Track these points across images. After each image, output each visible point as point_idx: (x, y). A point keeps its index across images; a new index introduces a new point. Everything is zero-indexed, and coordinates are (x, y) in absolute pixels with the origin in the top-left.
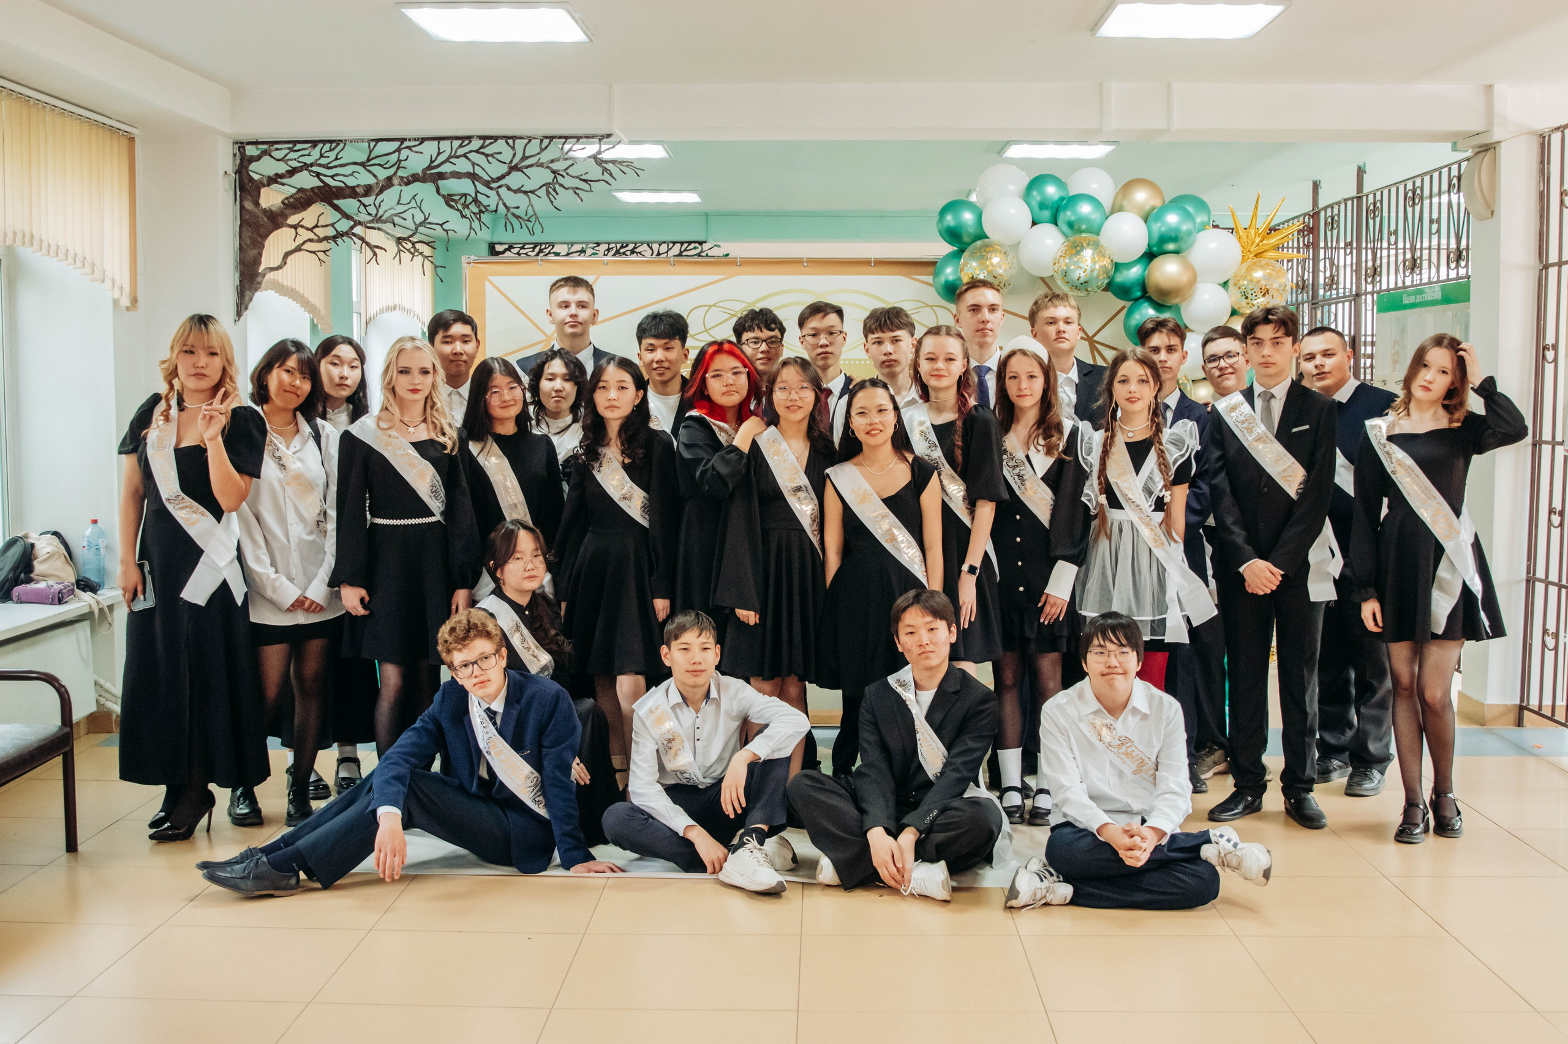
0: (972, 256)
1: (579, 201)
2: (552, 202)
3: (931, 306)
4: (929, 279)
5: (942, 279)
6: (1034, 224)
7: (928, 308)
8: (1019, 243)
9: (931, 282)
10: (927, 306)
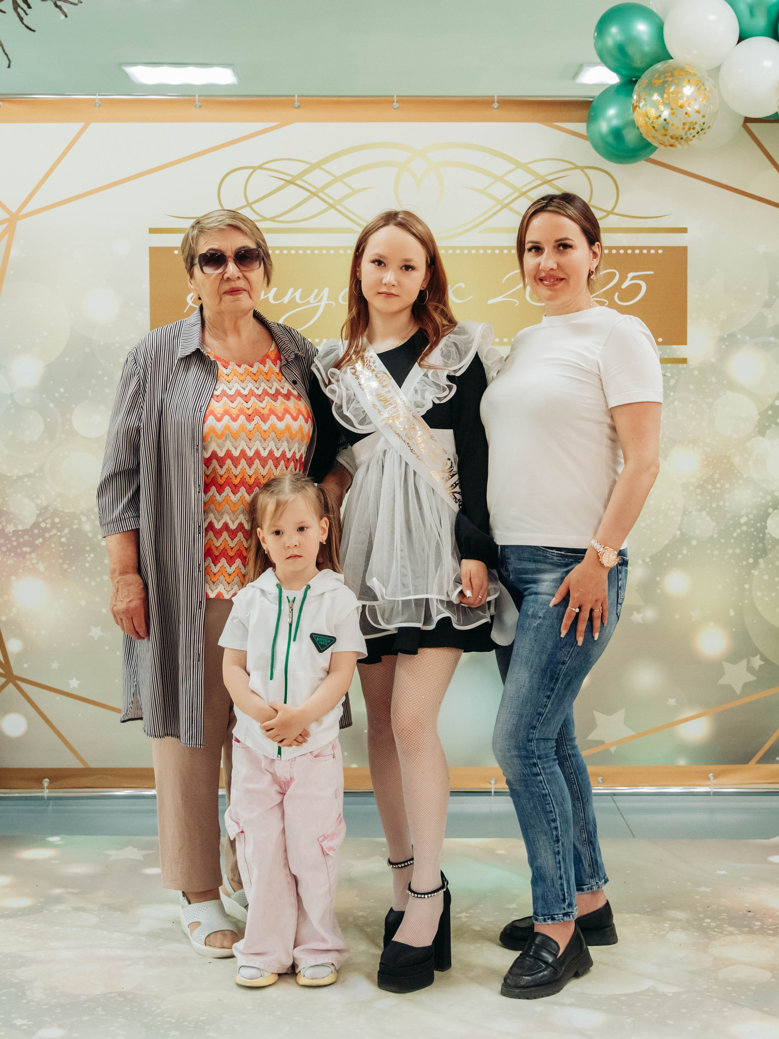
0: (651, 87)
1: (63, 17)
2: (21, 19)
3: (582, 168)
4: (581, 127)
5: (604, 126)
6: (740, 40)
7: (578, 171)
8: (719, 68)
9: (585, 133)
10: (577, 167)
